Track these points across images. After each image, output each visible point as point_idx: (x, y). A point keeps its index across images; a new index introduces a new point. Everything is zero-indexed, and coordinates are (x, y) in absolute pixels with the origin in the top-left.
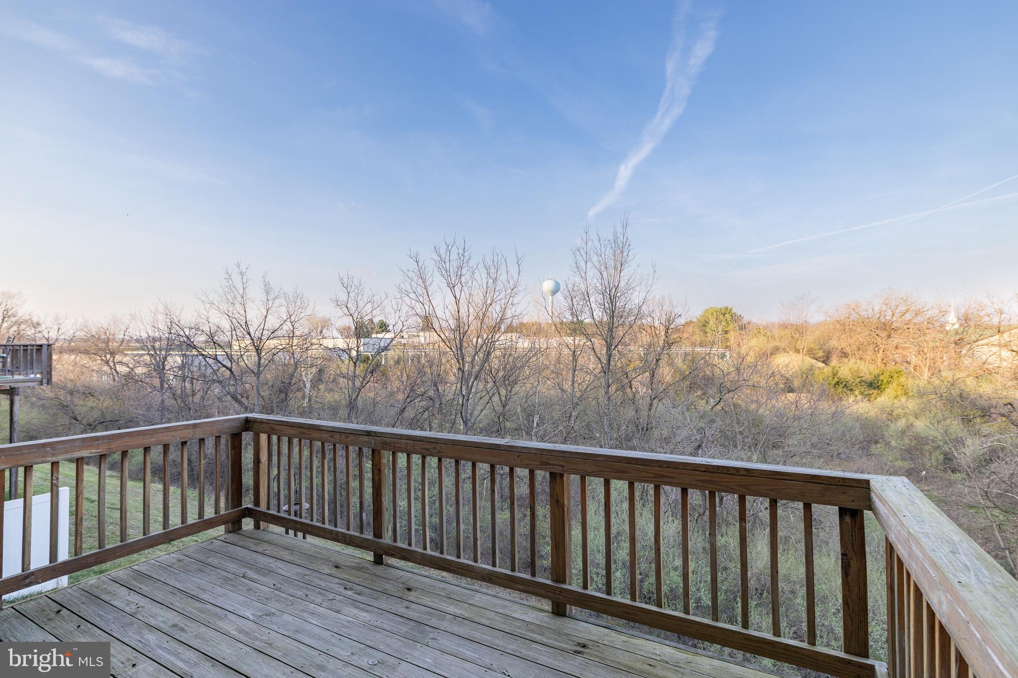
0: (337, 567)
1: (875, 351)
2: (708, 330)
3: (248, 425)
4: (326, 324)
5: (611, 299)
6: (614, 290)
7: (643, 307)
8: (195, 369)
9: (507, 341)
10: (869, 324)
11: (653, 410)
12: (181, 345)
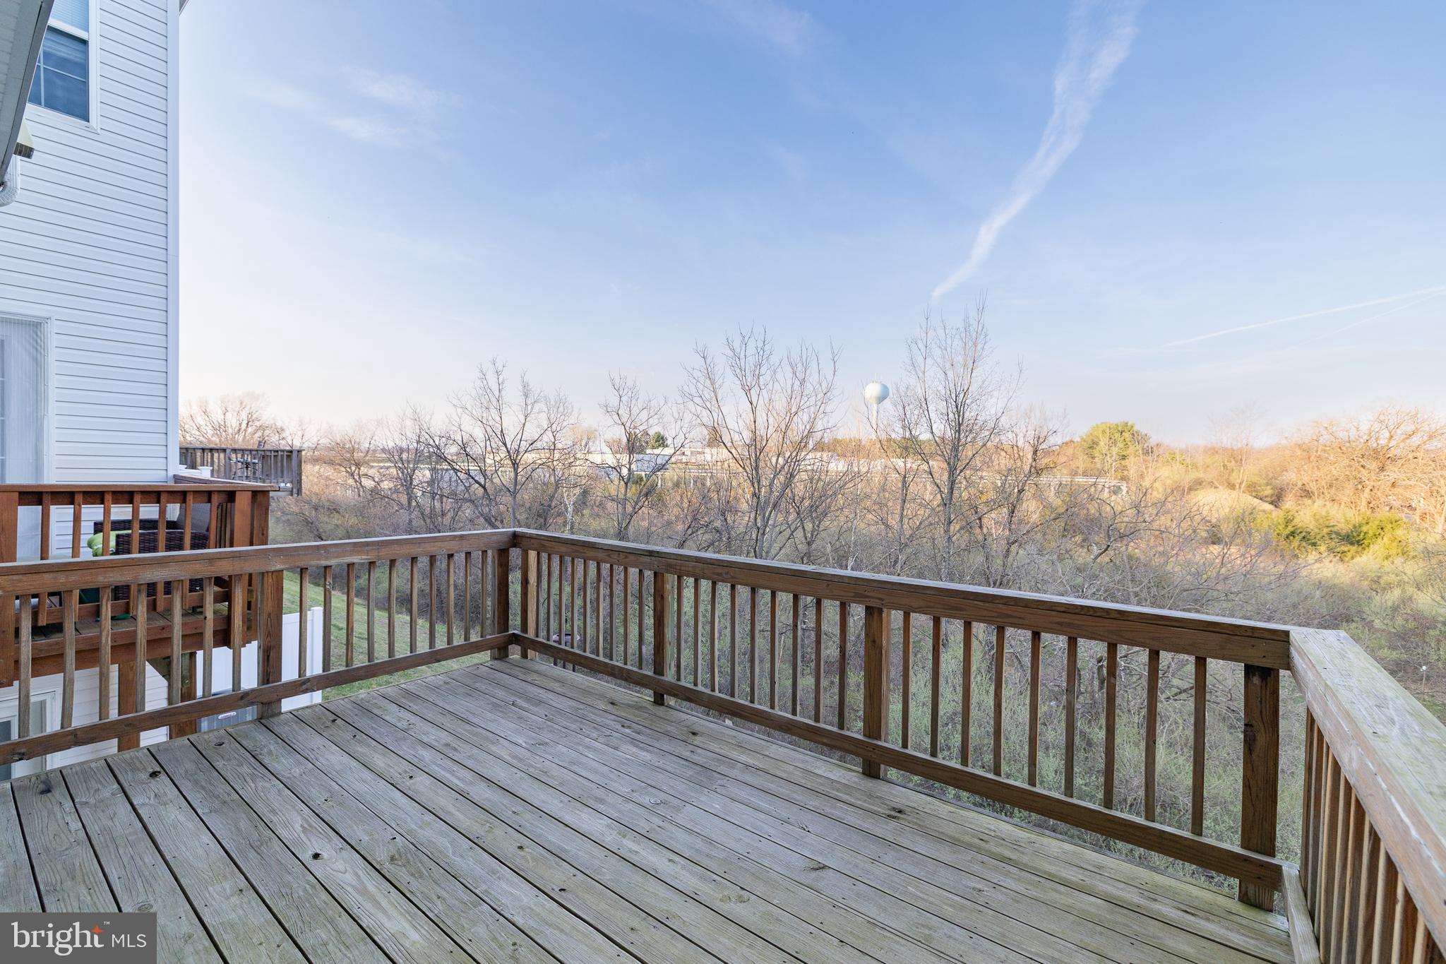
0: (613, 704)
1: (1357, 489)
2: (1096, 453)
3: (516, 539)
4: (590, 436)
5: (957, 407)
6: (962, 395)
7: (1002, 419)
8: (445, 485)
9: (817, 461)
10: (1350, 450)
11: (1010, 559)
12: (430, 457)
